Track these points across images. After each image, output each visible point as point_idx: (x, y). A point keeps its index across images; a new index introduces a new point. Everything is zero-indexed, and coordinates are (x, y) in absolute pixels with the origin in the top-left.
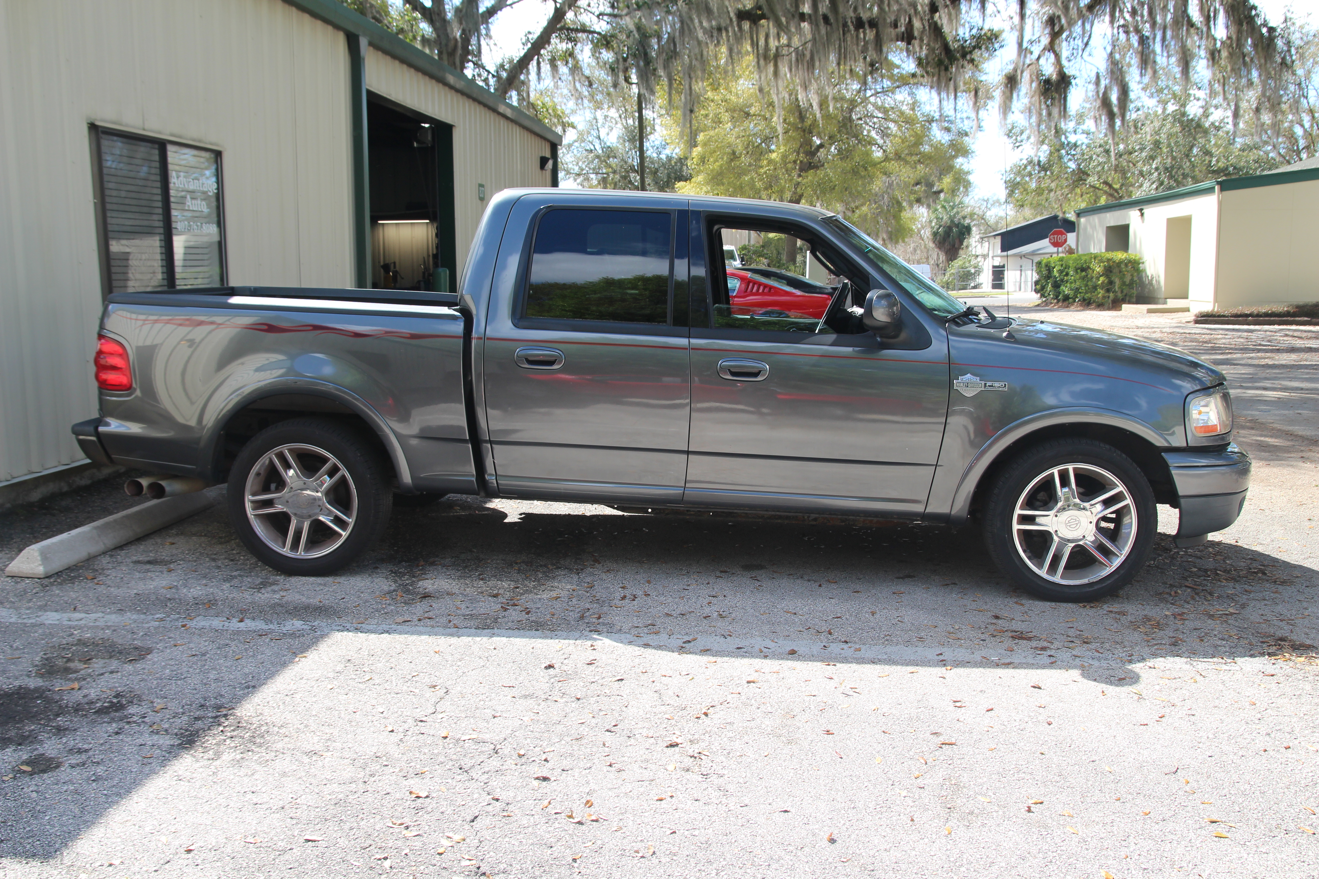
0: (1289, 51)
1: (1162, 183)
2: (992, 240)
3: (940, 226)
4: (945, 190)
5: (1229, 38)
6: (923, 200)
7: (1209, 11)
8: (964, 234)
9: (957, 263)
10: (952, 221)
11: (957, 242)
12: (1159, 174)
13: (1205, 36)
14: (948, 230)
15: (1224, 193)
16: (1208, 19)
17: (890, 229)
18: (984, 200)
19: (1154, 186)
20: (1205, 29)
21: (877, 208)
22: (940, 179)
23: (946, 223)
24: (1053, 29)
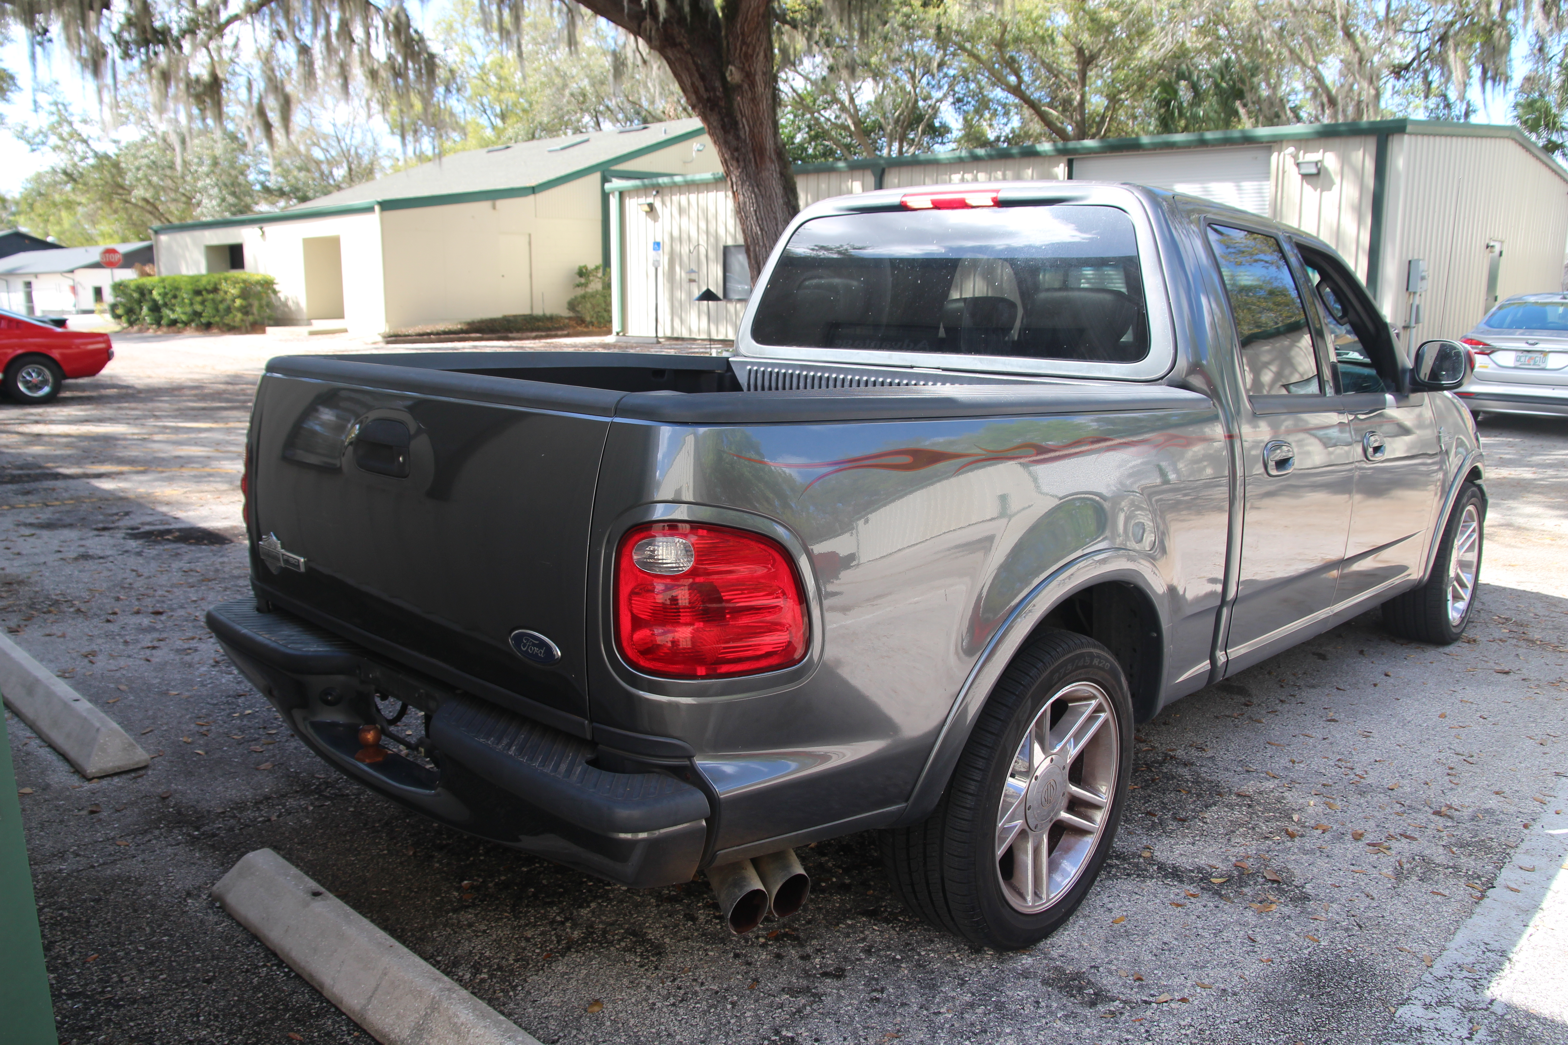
13: (365, 54)
15: (382, 213)
16: (368, 36)
20: (365, 47)
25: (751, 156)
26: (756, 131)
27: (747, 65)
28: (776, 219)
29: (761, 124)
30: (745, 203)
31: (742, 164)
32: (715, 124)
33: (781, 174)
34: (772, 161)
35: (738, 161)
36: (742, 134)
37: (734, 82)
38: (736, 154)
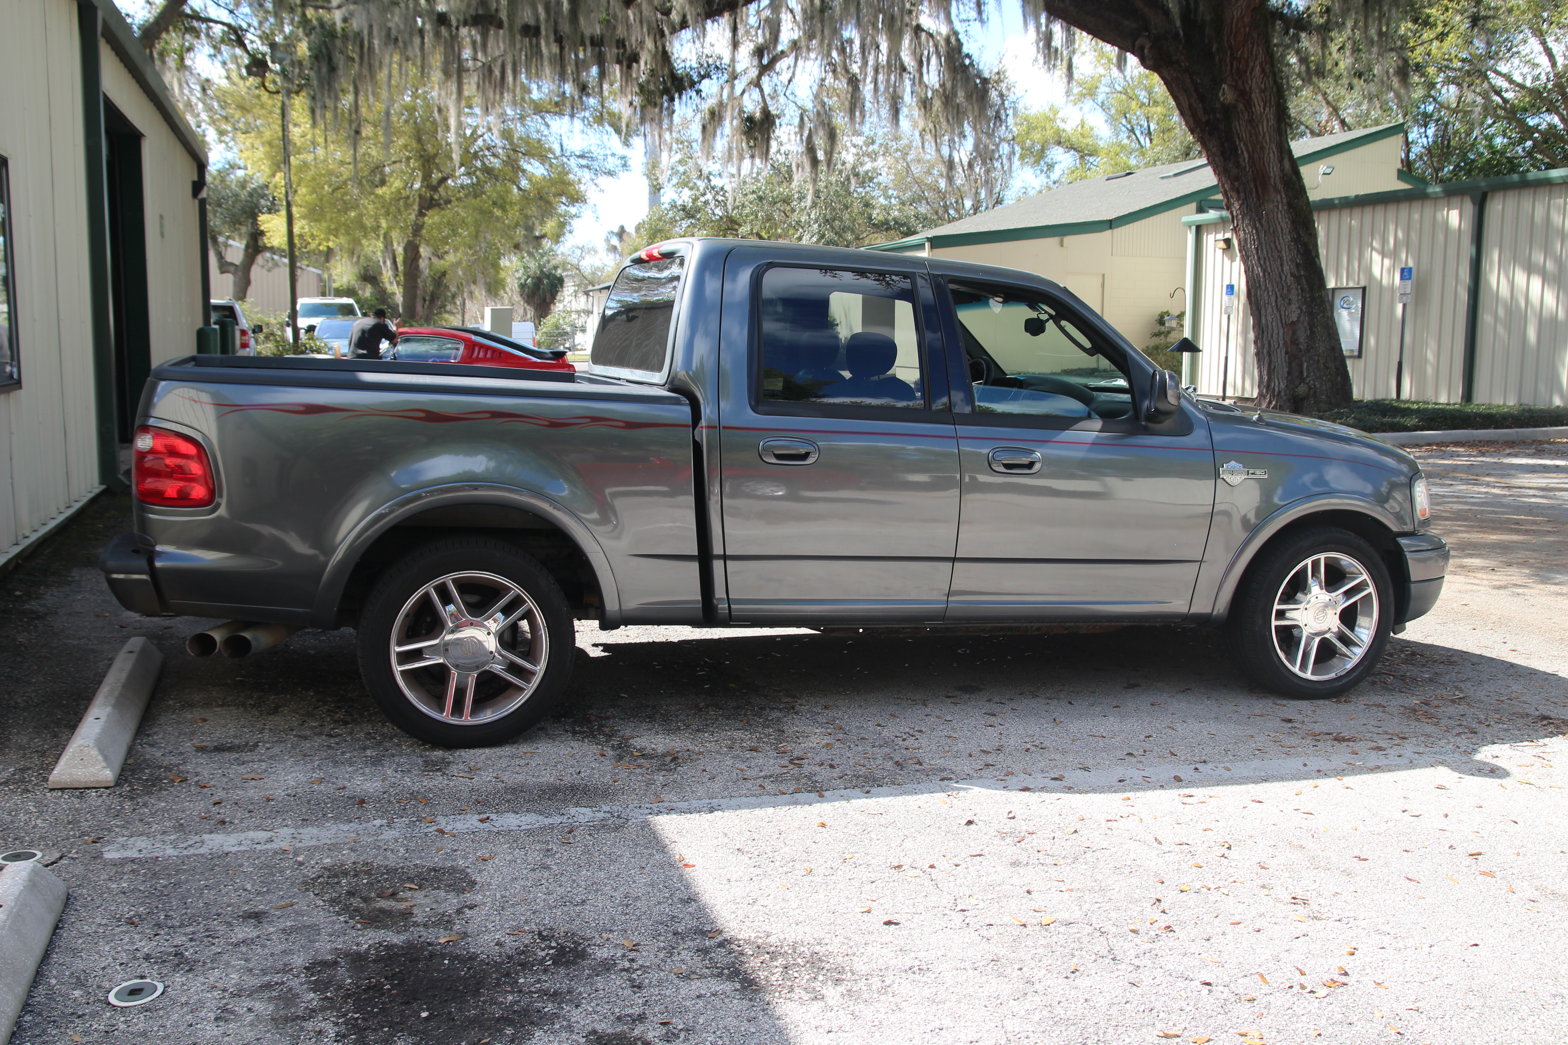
0: (1003, 104)
1: (822, 236)
2: (597, 295)
3: (529, 277)
4: (549, 234)
5: (943, 85)
6: (522, 246)
7: (922, 55)
8: (556, 287)
9: (550, 321)
10: (542, 271)
11: (548, 295)
12: (820, 226)
13: (917, 81)
14: (538, 281)
15: (935, 251)
16: (920, 63)
17: (488, 280)
18: (578, 248)
19: (815, 239)
20: (917, 76)
21: (473, 255)
22: (542, 223)
23: (535, 273)
24: (760, 61)
25: (1252, 186)
26: (1256, 156)
27: (1240, 83)
28: (1281, 258)
29: (1262, 148)
30: (1246, 240)
31: (1242, 195)
32: (1214, 150)
33: (1290, 205)
34: (1277, 191)
35: (1238, 192)
36: (1241, 160)
37: (1227, 102)
38: (1236, 184)
